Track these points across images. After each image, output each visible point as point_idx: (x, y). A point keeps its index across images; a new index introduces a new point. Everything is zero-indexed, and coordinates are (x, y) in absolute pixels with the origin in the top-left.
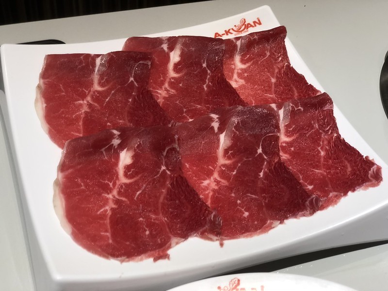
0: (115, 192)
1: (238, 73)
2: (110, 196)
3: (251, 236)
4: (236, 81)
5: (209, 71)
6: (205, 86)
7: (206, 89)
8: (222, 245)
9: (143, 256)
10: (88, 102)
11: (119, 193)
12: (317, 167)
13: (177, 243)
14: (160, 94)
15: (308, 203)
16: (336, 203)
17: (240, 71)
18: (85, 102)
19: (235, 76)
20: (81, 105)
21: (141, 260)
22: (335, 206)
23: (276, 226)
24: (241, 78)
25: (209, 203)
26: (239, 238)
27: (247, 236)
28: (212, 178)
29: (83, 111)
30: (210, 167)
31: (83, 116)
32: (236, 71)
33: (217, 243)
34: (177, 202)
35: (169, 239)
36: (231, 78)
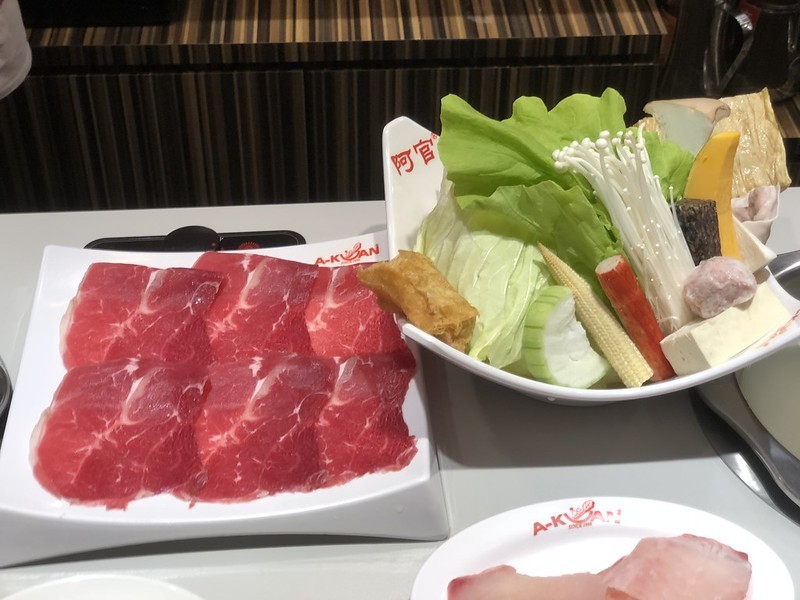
0: (107, 433)
1: (324, 314)
2: (100, 436)
3: (229, 502)
4: (317, 324)
5: (288, 307)
6: (274, 325)
7: (274, 328)
8: (191, 506)
9: (98, 502)
10: (126, 326)
11: (112, 435)
12: (351, 440)
13: (144, 496)
14: (217, 328)
15: (311, 478)
16: (344, 482)
17: (327, 311)
18: (122, 325)
19: (319, 318)
20: (116, 328)
21: (95, 505)
22: (342, 486)
23: (263, 497)
24: (324, 321)
25: (205, 462)
26: (215, 502)
27: (223, 502)
28: (226, 434)
29: (115, 336)
30: (231, 420)
31: (113, 342)
32: (322, 310)
33: (189, 503)
34: (170, 453)
35: (138, 489)
36: (312, 318)
